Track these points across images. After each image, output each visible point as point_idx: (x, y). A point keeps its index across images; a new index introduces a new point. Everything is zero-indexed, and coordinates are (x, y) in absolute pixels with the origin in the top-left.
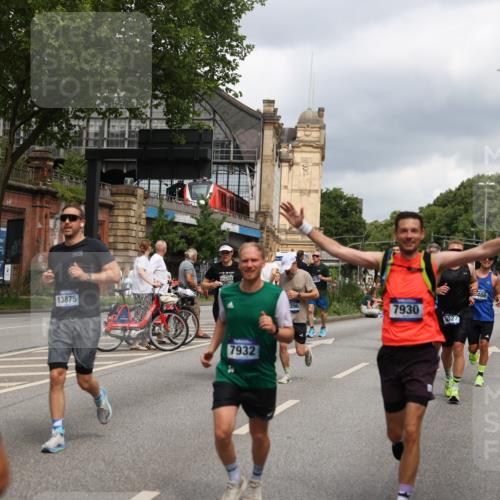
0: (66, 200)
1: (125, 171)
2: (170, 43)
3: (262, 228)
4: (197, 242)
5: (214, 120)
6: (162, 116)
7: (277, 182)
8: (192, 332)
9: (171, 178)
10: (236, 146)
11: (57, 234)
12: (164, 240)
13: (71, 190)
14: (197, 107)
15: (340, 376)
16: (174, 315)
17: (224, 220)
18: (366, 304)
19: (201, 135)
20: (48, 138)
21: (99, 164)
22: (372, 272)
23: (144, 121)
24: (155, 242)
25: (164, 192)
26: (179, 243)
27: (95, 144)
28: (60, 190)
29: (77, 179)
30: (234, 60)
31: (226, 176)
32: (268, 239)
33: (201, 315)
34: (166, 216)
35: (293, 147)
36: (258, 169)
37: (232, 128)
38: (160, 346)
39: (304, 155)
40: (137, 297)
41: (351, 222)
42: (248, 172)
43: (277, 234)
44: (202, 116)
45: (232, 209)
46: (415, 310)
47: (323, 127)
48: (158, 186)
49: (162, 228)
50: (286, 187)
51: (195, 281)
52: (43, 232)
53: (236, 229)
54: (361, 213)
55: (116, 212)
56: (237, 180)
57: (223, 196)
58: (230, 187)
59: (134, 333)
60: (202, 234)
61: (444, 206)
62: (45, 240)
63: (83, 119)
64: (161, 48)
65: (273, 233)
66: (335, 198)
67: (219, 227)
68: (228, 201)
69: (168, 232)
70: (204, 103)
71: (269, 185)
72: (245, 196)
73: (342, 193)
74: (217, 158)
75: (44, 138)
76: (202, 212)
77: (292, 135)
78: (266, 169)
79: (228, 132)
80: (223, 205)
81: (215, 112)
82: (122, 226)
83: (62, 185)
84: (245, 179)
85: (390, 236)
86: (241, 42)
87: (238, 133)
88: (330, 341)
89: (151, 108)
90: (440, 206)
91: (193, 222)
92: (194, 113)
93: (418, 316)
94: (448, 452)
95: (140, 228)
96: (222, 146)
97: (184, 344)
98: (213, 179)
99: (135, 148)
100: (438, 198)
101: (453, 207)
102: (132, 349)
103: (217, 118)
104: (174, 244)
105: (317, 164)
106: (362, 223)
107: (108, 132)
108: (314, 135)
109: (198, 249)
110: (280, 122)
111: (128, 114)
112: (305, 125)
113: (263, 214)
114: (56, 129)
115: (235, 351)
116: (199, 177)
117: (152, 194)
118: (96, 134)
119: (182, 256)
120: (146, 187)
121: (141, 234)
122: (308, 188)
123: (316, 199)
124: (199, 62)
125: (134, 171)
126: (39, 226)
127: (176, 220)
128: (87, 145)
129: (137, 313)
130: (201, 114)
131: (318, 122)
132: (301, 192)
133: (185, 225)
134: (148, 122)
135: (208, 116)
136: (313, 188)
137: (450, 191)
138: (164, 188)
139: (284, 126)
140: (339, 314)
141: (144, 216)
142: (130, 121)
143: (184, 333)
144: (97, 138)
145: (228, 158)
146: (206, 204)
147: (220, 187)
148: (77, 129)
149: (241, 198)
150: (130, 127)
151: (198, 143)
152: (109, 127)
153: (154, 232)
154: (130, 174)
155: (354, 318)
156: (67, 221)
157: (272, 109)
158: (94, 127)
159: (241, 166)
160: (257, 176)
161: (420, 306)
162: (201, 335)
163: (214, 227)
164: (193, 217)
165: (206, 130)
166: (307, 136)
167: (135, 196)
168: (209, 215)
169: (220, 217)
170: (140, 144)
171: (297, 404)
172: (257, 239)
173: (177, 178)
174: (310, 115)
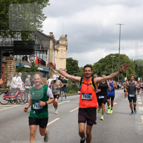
3: (49, 69)
5: (35, 38)
6: (20, 37)
7: (54, 56)
9: (23, 55)
10: (42, 46)
14: (30, 34)
15: (72, 111)
17: (38, 67)
19: (31, 42)
21: (2, 51)
23: (15, 38)
25: (21, 59)
27: (1, 45)
31: (39, 54)
32: (51, 72)
34: (22, 66)
35: (58, 46)
36: (48, 52)
38: (20, 103)
39: (62, 48)
41: (75, 67)
42: (45, 53)
44: (32, 37)
45: (41, 64)
46: (89, 97)
47: (67, 40)
48: (19, 57)
49: (20, 69)
50: (56, 57)
53: (42, 69)
54: (78, 64)
55: (7, 64)
56: (42, 55)
57: (38, 60)
58: (40, 57)
59: (12, 99)
61: (101, 63)
66: (70, 60)
67: (37, 69)
68: (40, 61)
69: (22, 70)
70: (32, 33)
71: (51, 57)
72: (45, 60)
73: (72, 59)
74: (36, 49)
76: (32, 64)
77: (58, 43)
78: (51, 52)
79: (39, 41)
80: (39, 62)
81: (36, 36)
82: (9, 68)
84: (45, 55)
87: (42, 42)
88: (69, 101)
89: (17, 35)
90: (100, 63)
91: (30, 67)
92: (30, 36)
94: (102, 133)
95: (14, 69)
96: (38, 46)
98: (35, 55)
99: (13, 46)
101: (104, 63)
102: (12, 104)
103: (36, 37)
105: (65, 51)
106: (78, 68)
107: (5, 41)
108: (64, 42)
110: (55, 39)
111: (10, 36)
112: (62, 40)
115: (35, 106)
116: (31, 54)
117: (18, 59)
120: (16, 57)
121: (14, 71)
122: (63, 58)
123: (65, 61)
127: (25, 67)
129: (13, 93)
131: (65, 39)
132: (61, 59)
133: (27, 68)
134: (16, 39)
135: (34, 37)
136: (64, 58)
137: (103, 59)
138: (21, 57)
140: (71, 93)
141: (15, 65)
142: (11, 38)
144: (2, 43)
145: (40, 49)
146: (33, 62)
147: (37, 57)
150: (11, 40)
151: (31, 45)
153: (18, 70)
154: (11, 54)
155: (76, 95)
157: (52, 35)
158: (1, 40)
159: (43, 51)
160: (48, 54)
161: (91, 96)
163: (36, 69)
164: (29, 66)
165: (33, 41)
166: (62, 43)
167: (13, 60)
168: (34, 65)
169: (37, 66)
170: (14, 45)
171: (59, 119)
172: (48, 72)
173: (25, 55)
174: (63, 37)
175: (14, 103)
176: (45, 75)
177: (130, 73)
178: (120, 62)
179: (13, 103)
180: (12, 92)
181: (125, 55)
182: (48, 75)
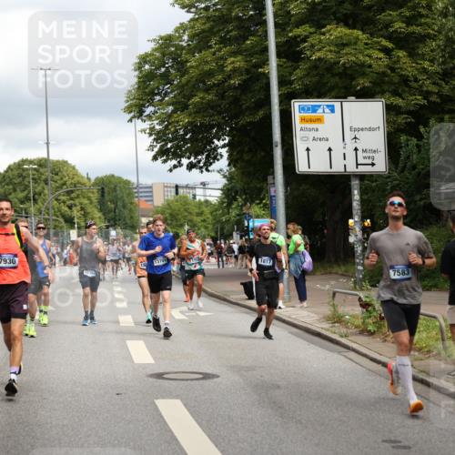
93: (15, 265)
101: (3, 187)
177: (85, 215)
178: (54, 185)
181: (66, 162)
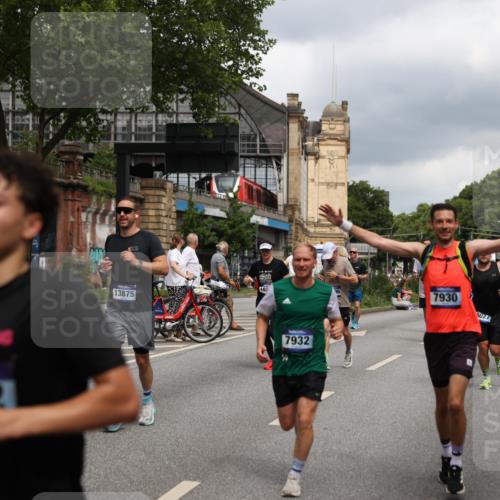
0: (97, 193)
1: (154, 165)
2: (194, 38)
3: (291, 221)
4: (227, 235)
5: (239, 114)
6: (188, 110)
7: (304, 175)
8: (226, 324)
9: (200, 172)
10: (263, 140)
11: (89, 227)
12: (195, 232)
13: (102, 184)
14: (222, 101)
16: (207, 307)
17: (253, 213)
18: (396, 297)
19: (227, 128)
20: (77, 132)
21: (128, 158)
22: (401, 265)
23: (170, 115)
24: (186, 235)
25: (193, 186)
26: (209, 236)
27: (123, 139)
28: (91, 184)
29: (107, 173)
30: (258, 54)
31: (253, 169)
32: (297, 232)
33: (234, 307)
35: (318, 140)
36: (284, 162)
37: (258, 122)
38: (195, 338)
39: (331, 148)
40: (172, 289)
41: (379, 215)
42: (275, 164)
43: (306, 226)
44: (228, 110)
45: (259, 201)
46: (453, 298)
47: (347, 121)
48: (187, 180)
49: (192, 221)
50: (313, 180)
51: (228, 274)
52: (76, 226)
53: (265, 222)
54: (388, 205)
55: (147, 206)
56: (264, 173)
57: (249, 189)
58: (258, 181)
59: (169, 325)
60: (232, 227)
61: (470, 198)
62: (78, 234)
63: (111, 113)
64: (185, 43)
65: (302, 226)
66: (361, 190)
67: (249, 219)
68: (255, 194)
69: (198, 226)
70: (229, 97)
71: (296, 179)
72: (272, 189)
73: (369, 185)
74: (244, 151)
75: (73, 132)
76: (231, 205)
77: (317, 129)
78: (292, 162)
79: (253, 125)
80: (250, 197)
81: (240, 106)
82: (154, 219)
83: (93, 179)
84: (273, 172)
85: (417, 229)
86: (263, 36)
87: (263, 126)
88: (362, 333)
89: (177, 102)
90: (466, 198)
91: (223, 215)
92: (219, 106)
93: (458, 303)
95: (170, 221)
96: (249, 140)
97: (218, 335)
98: (241, 173)
99: (163, 141)
100: (464, 191)
102: (168, 341)
103: (243, 111)
104: (204, 236)
105: (342, 157)
106: (390, 216)
107: (136, 126)
108: (339, 128)
109: (229, 242)
110: (305, 115)
111: (154, 108)
112: (329, 119)
113: (292, 207)
114: (84, 123)
115: (290, 341)
116: (226, 171)
117: (181, 188)
118: (124, 129)
119: (213, 249)
120: (175, 180)
121: (172, 227)
122: (335, 181)
123: (343, 192)
124: (223, 56)
125: (162, 165)
126: (72, 219)
127: (206, 213)
128: (115, 139)
129: (171, 306)
130: (226, 108)
131: (341, 115)
132: (328, 185)
133: (214, 217)
134: (174, 116)
135: (233, 110)
136: (340, 181)
138: (193, 181)
139: (309, 120)
140: (368, 305)
141: (174, 209)
142: (156, 116)
143: (218, 325)
144: (126, 132)
145: (255, 151)
146: (235, 197)
147: (247, 180)
148: (105, 123)
149: (269, 191)
150: (157, 121)
151: (225, 137)
152: (136, 121)
153: (185, 225)
154: (158, 168)
155: (386, 310)
156: (122, 214)
157: (296, 103)
158: (122, 122)
159: (268, 159)
160: (284, 168)
161: (458, 294)
162: (235, 326)
163: (243, 220)
164: (222, 210)
165: (232, 124)
166: (331, 129)
167: (164, 189)
168: (238, 208)
169: (250, 210)
170: (168, 137)
171: (331, 396)
172: (286, 232)
173: (205, 171)
174: (334, 108)
175: (177, 339)
176: (277, 241)
179: (172, 337)
180: (166, 302)
182: (286, 243)
